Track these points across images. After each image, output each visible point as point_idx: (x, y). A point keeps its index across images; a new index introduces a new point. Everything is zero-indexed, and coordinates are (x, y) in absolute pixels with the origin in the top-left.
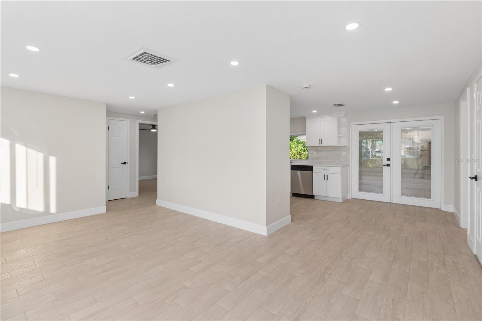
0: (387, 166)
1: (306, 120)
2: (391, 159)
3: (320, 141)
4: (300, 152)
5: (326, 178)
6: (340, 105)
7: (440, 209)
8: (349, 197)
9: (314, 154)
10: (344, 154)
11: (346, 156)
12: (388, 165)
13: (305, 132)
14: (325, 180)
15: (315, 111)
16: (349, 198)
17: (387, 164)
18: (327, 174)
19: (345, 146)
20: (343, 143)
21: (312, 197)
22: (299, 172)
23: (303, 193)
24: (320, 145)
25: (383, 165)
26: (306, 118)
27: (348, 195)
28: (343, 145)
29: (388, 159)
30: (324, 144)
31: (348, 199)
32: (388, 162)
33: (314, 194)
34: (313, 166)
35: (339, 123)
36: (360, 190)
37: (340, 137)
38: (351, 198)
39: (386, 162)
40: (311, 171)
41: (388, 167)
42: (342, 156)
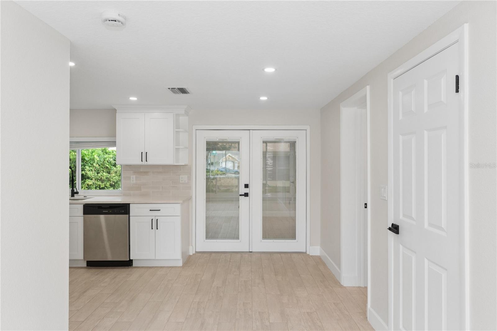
1: (117, 114)
2: (250, 186)
3: (144, 156)
4: (107, 168)
5: (155, 225)
6: (183, 91)
7: (306, 253)
8: (191, 252)
9: (132, 178)
10: (184, 178)
11: (187, 182)
12: (246, 195)
13: (115, 137)
14: (152, 229)
15: (133, 99)
16: (191, 254)
17: (245, 193)
18: (157, 218)
19: (186, 165)
20: (183, 159)
21: (128, 263)
22: (102, 217)
23: (110, 258)
24: (144, 163)
25: (241, 195)
26: (116, 110)
27: (190, 248)
28: (184, 164)
29: (246, 186)
30: (151, 161)
31: (190, 256)
32: (246, 191)
33: (131, 259)
34: (129, 204)
35: (177, 126)
36: (208, 237)
37: (177, 150)
38: (194, 252)
39: (243, 190)
41: (245, 197)
42: (180, 182)
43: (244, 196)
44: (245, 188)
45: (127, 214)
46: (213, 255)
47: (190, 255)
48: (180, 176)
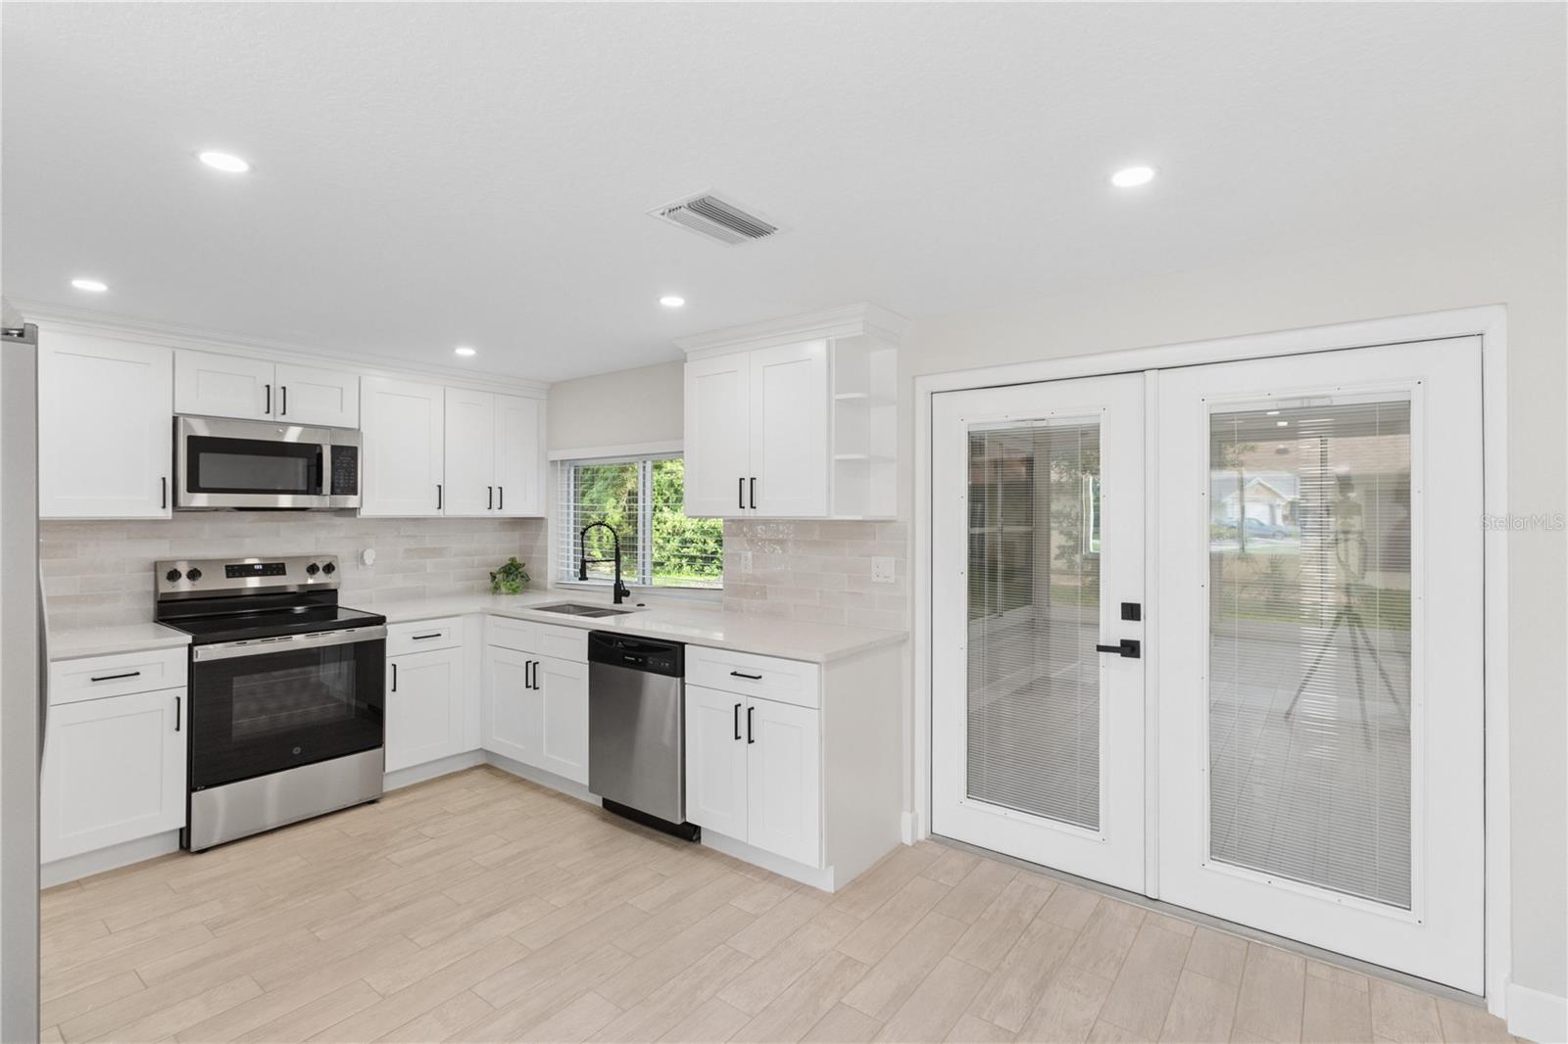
0: (1124, 655)
1: (686, 367)
2: (1148, 613)
3: (747, 490)
5: (743, 725)
8: (914, 832)
9: (744, 560)
10: (883, 567)
11: (893, 581)
12: (1130, 649)
14: (737, 737)
16: (908, 841)
17: (1124, 643)
18: (750, 702)
19: (888, 522)
20: (879, 501)
21: (683, 834)
24: (747, 512)
25: (1100, 648)
26: (686, 356)
27: (906, 818)
29: (1131, 612)
30: (763, 511)
31: (902, 847)
32: (1130, 630)
33: (689, 821)
34: (682, 645)
36: (977, 790)
38: (922, 835)
39: (1116, 628)
40: (674, 675)
41: (1126, 660)
42: (874, 580)
43: (1119, 654)
44: (1123, 618)
45: (676, 676)
46: (987, 866)
47: (903, 844)
48: (873, 558)
